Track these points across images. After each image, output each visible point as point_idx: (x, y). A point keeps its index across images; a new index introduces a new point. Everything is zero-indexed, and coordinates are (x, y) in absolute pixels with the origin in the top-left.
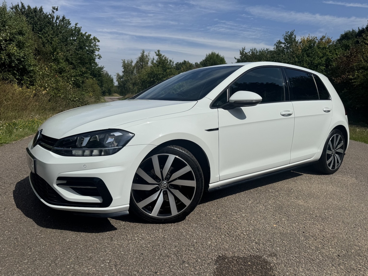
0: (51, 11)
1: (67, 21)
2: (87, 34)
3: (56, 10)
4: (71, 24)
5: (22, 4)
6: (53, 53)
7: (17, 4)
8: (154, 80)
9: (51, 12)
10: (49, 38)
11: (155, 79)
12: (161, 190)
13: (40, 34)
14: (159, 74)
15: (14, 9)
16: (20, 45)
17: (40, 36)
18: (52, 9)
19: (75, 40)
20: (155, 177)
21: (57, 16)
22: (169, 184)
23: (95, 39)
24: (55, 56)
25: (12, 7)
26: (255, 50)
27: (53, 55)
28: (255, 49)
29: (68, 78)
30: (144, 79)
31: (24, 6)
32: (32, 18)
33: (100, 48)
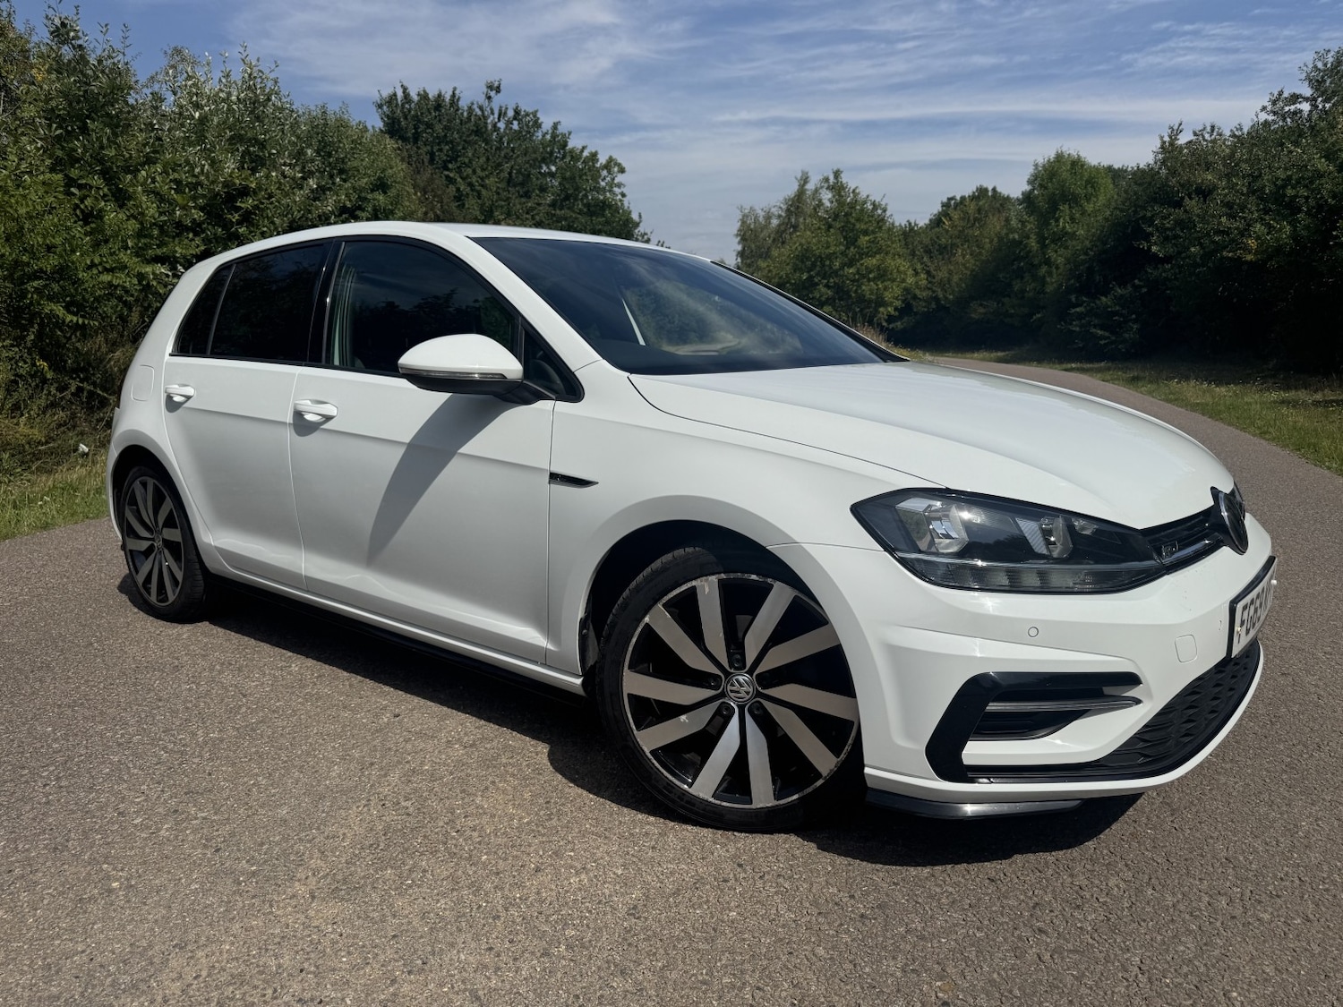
0: (484, 96)
1: (532, 117)
2: (586, 153)
3: (494, 92)
4: (541, 125)
5: (405, 89)
7: (389, 91)
8: (811, 277)
9: (482, 100)
10: (474, 179)
11: (818, 274)
13: (451, 171)
14: (829, 257)
15: (385, 107)
17: (451, 175)
18: (485, 90)
19: (552, 175)
21: (501, 107)
23: (611, 164)
25: (379, 102)
26: (1215, 134)
28: (1213, 128)
30: (781, 278)
31: (409, 94)
32: (429, 125)
33: (624, 189)
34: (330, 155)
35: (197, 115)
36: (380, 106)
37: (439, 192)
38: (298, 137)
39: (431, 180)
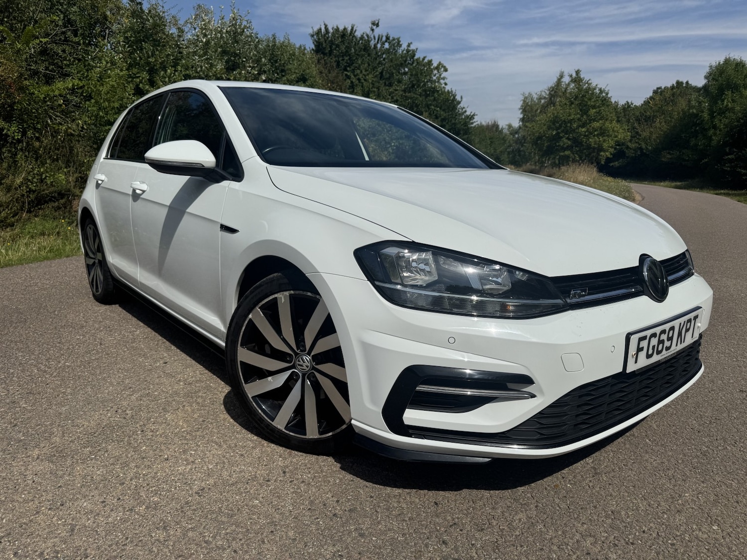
0: (369, 29)
1: (396, 40)
2: (426, 60)
3: (376, 26)
4: (401, 45)
5: (326, 26)
7: (319, 27)
8: (558, 134)
9: (369, 31)
10: (361, 76)
11: (563, 131)
13: (349, 72)
14: (571, 121)
15: (315, 37)
17: (349, 74)
18: (370, 25)
19: (405, 73)
21: (379, 35)
23: (440, 66)
25: (312, 33)
30: (540, 133)
31: (328, 29)
32: (338, 46)
33: (446, 81)
34: (276, 62)
35: (204, 40)
36: (312, 36)
37: (340, 84)
38: (258, 52)
39: (337, 77)
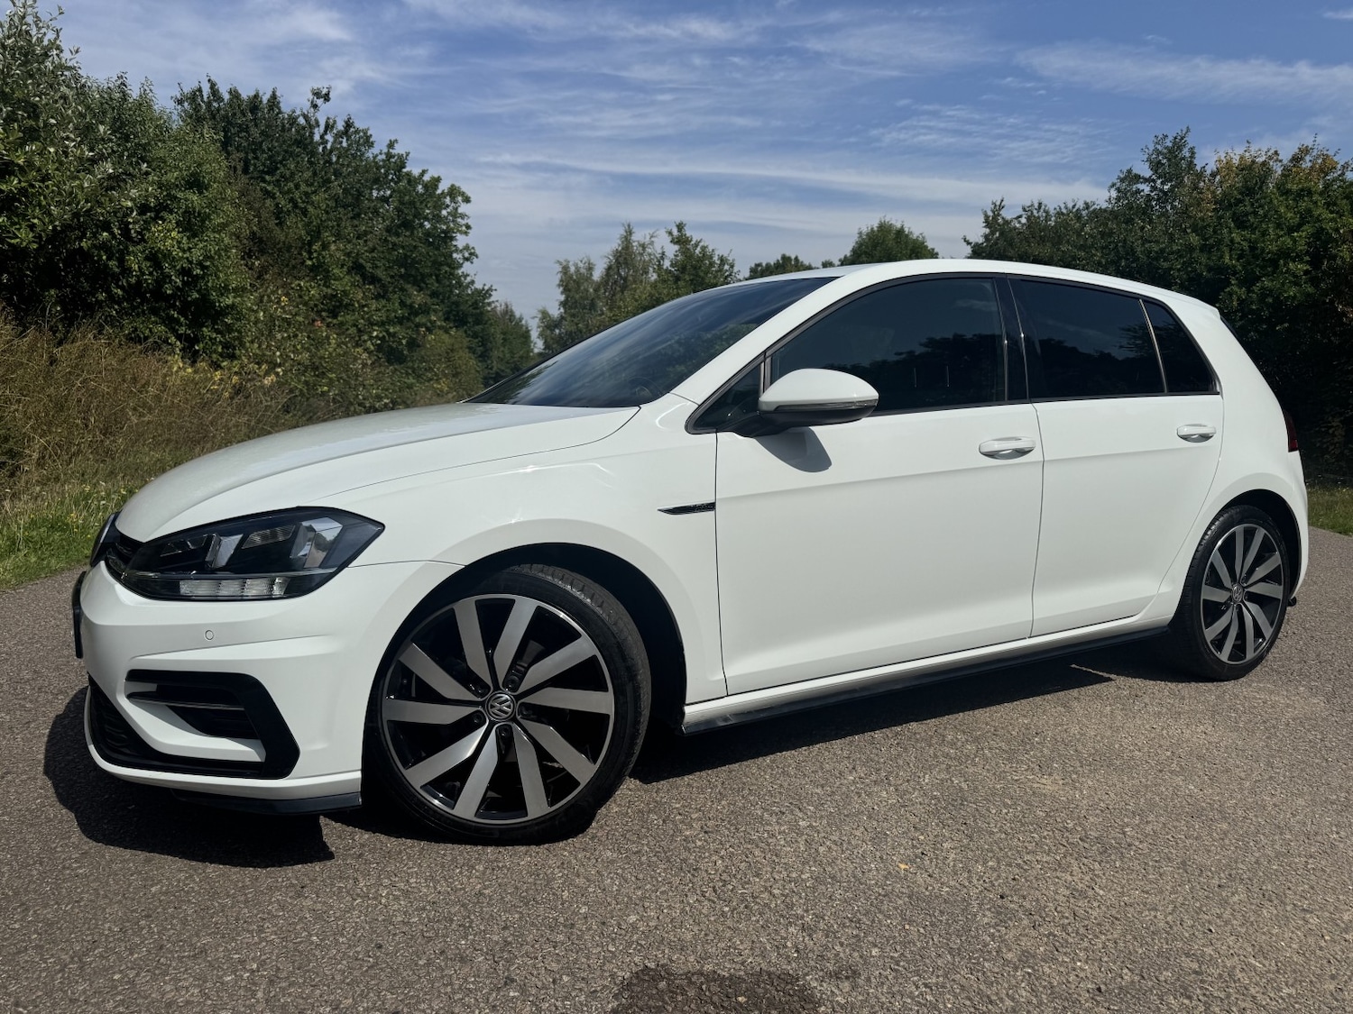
0: (309, 104)
1: (361, 134)
2: (426, 178)
3: (322, 100)
4: (372, 143)
6: (310, 244)
7: (195, 86)
9: (306, 107)
10: (297, 195)
12: (492, 724)
13: (269, 183)
15: (186, 104)
16: (192, 225)
17: (269, 188)
18: (311, 97)
19: (385, 200)
20: (466, 677)
21: (328, 118)
22: (519, 702)
23: (454, 192)
24: (315, 255)
25: (179, 96)
26: (1042, 211)
27: (310, 253)
28: (1040, 204)
29: (359, 331)
31: (218, 90)
32: (244, 128)
33: (470, 222)
34: (127, 138)
36: (179, 102)
38: (88, 108)
